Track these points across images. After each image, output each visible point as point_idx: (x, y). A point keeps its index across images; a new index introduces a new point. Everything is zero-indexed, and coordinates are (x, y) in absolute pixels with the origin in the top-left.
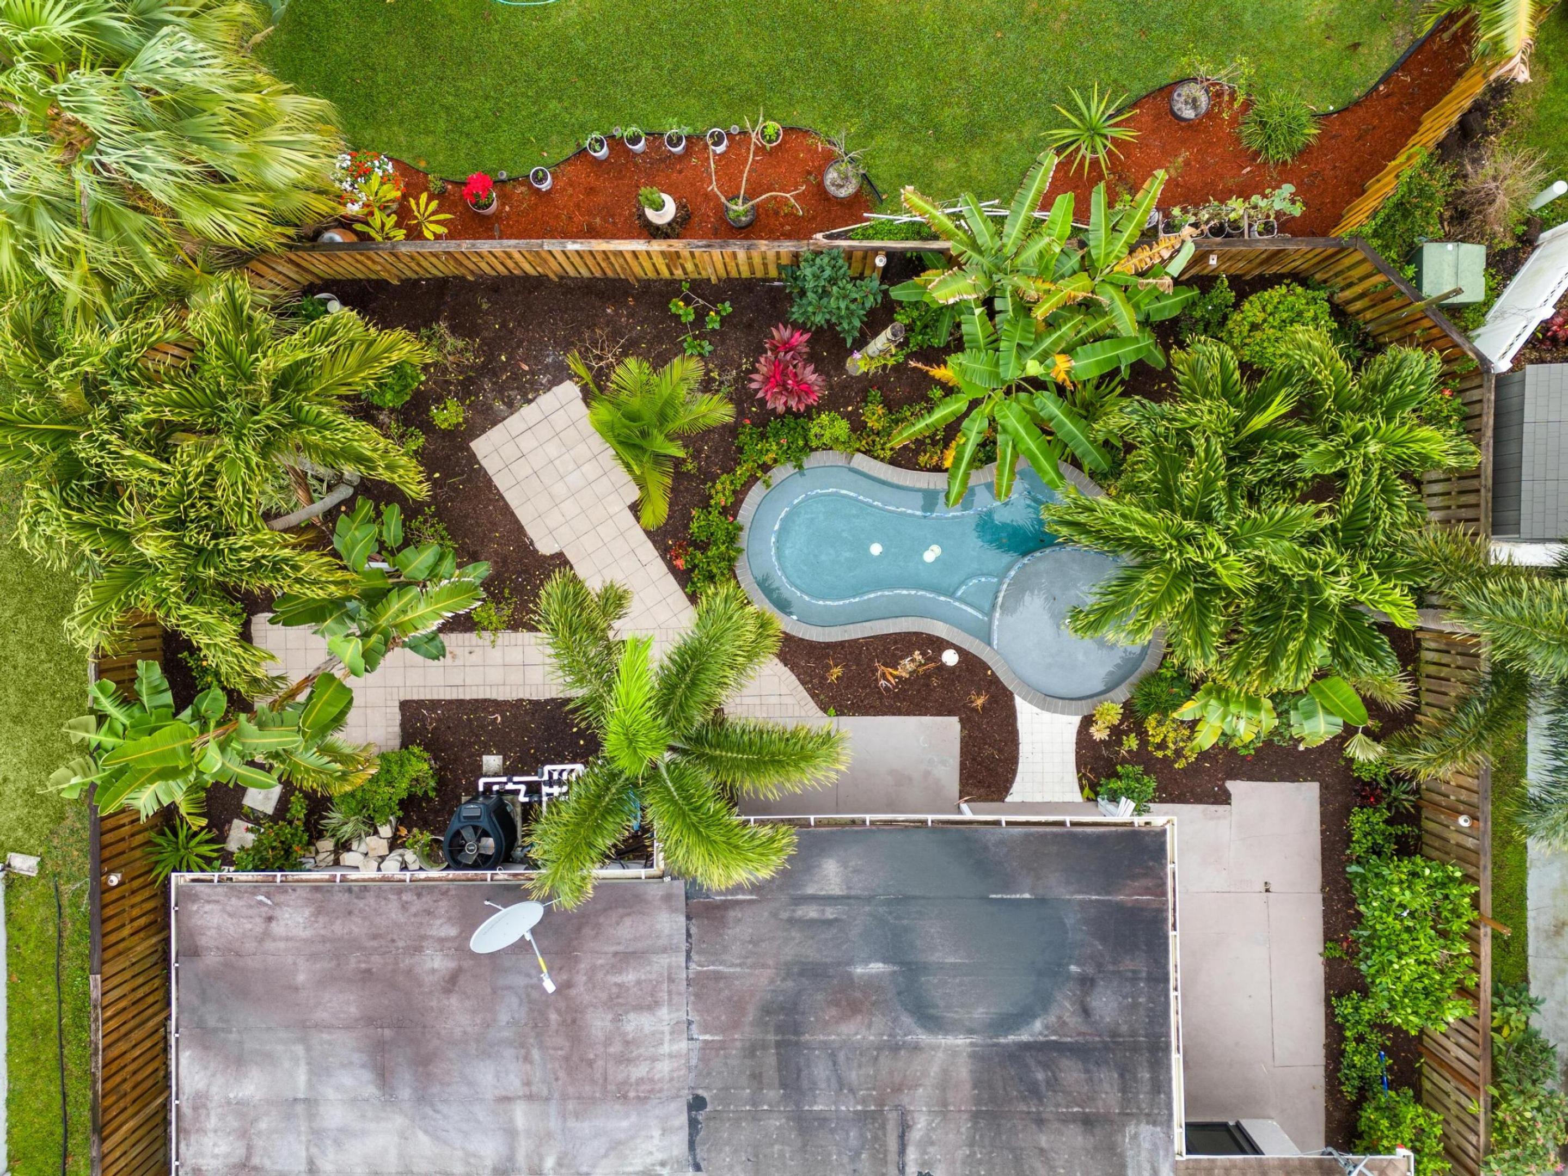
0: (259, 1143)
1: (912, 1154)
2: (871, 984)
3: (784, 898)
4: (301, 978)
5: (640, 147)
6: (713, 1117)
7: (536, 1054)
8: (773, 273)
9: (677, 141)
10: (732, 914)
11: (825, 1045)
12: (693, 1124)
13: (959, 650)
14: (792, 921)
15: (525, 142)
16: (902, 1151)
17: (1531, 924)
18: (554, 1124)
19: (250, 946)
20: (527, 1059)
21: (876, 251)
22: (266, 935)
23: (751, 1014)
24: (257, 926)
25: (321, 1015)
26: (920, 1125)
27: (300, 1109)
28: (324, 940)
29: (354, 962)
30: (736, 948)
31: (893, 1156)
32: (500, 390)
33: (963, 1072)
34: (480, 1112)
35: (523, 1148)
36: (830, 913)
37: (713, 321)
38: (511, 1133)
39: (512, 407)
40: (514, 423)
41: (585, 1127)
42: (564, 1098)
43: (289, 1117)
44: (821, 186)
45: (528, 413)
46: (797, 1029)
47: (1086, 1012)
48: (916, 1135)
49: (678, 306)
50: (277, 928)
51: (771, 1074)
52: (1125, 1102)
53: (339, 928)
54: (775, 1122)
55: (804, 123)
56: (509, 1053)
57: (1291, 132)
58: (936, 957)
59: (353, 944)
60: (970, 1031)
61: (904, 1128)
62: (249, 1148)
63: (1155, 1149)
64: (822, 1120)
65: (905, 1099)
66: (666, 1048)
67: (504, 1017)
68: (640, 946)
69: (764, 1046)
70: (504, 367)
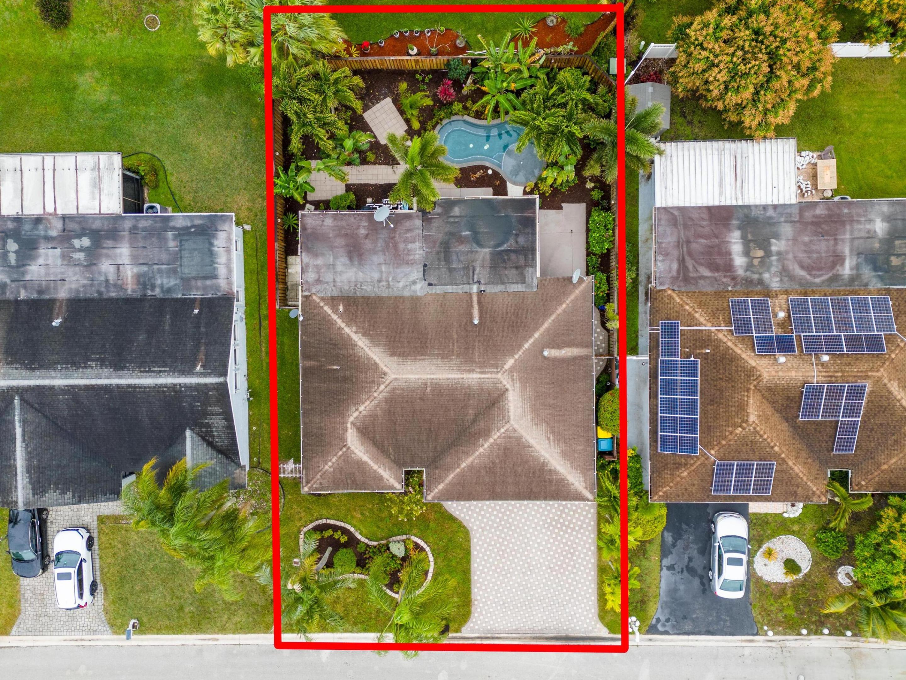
0: (321, 275)
1: (476, 276)
2: (466, 236)
3: (445, 217)
4: (331, 235)
5: (407, 34)
6: (429, 268)
7: (387, 253)
8: (443, 67)
9: (416, 33)
10: (433, 221)
11: (455, 252)
12: (424, 270)
13: (492, 170)
14: (447, 222)
15: (377, 33)
16: (473, 276)
17: (640, 239)
18: (391, 270)
19: (319, 228)
20: (385, 255)
21: (468, 59)
22: (322, 225)
23: (438, 244)
24: (319, 223)
25: (336, 244)
26: (478, 270)
27: (331, 267)
28: (336, 226)
29: (343, 232)
30: (434, 229)
31: (471, 277)
32: (371, 100)
33: (488, 257)
34: (374, 267)
35: (384, 275)
36: (456, 220)
37: (427, 80)
38: (381, 272)
39: (374, 104)
40: (374, 109)
41: (398, 271)
42: (394, 264)
43: (329, 268)
44: (455, 44)
45: (378, 106)
46: (448, 248)
47: (517, 242)
48: (477, 272)
49: (418, 76)
50: (325, 223)
51: (442, 258)
52: (526, 263)
53: (339, 223)
54: (443, 270)
55: (450, 28)
56: (381, 253)
57: (577, 29)
58: (482, 230)
59: (343, 227)
60: (490, 248)
61: (474, 271)
62: (319, 276)
63: (532, 273)
64: (455, 269)
65: (474, 264)
66: (418, 252)
67: (379, 245)
68: (412, 227)
69: (441, 252)
70: (371, 94)
